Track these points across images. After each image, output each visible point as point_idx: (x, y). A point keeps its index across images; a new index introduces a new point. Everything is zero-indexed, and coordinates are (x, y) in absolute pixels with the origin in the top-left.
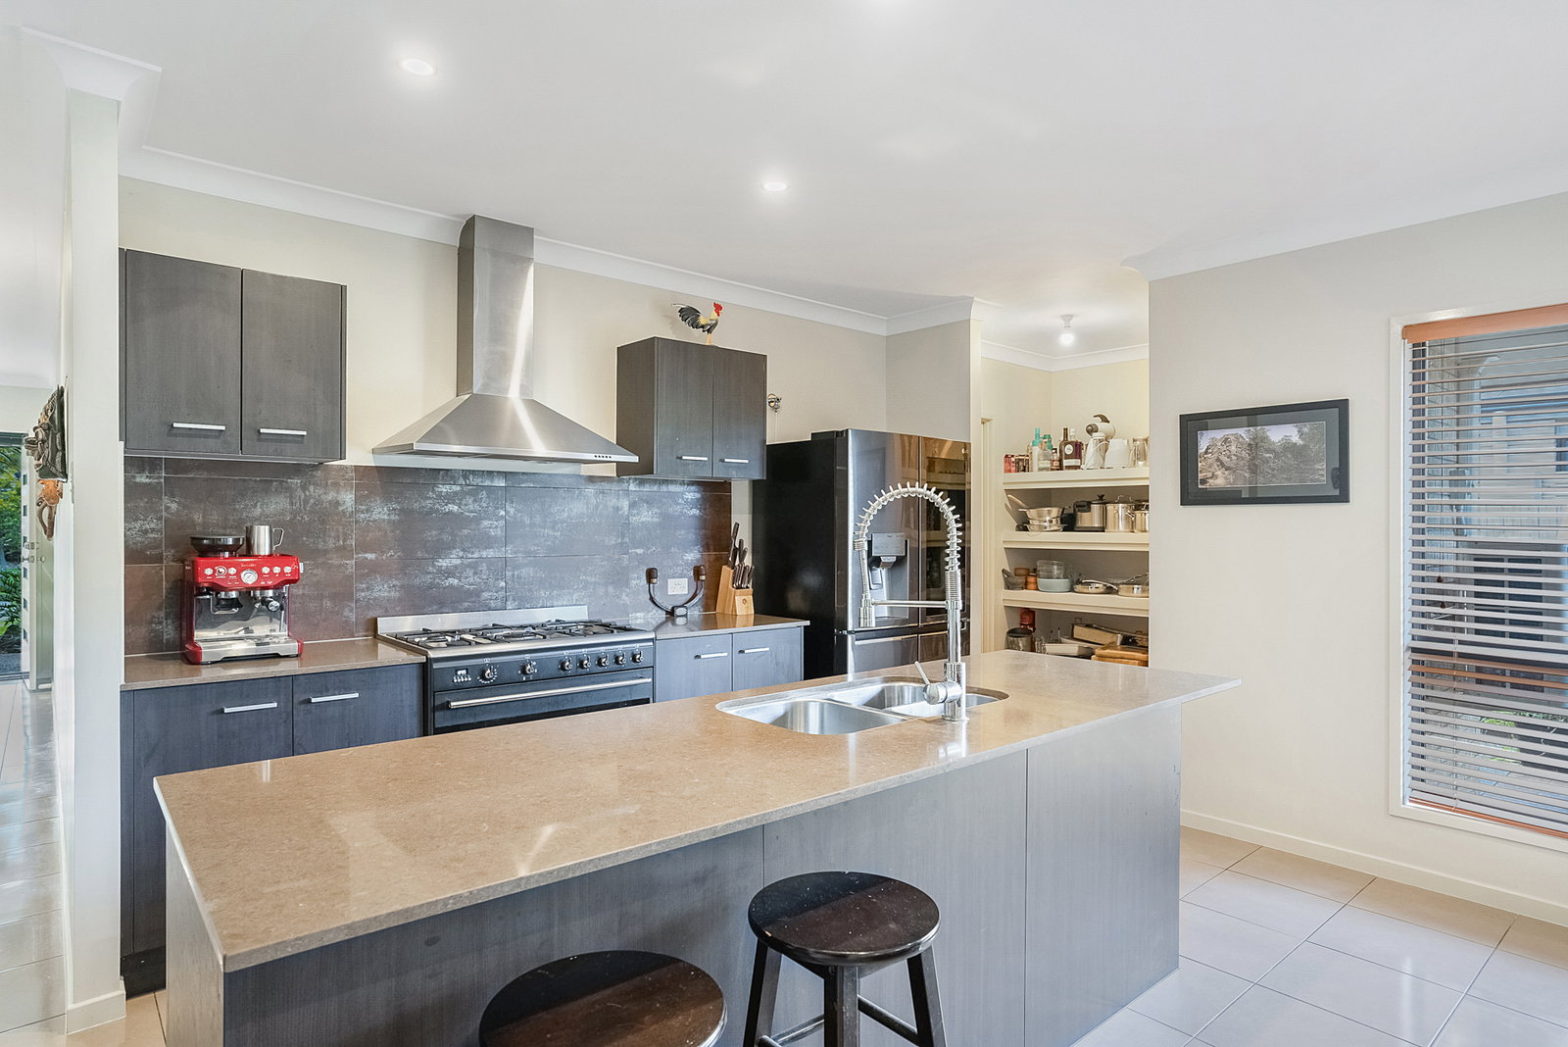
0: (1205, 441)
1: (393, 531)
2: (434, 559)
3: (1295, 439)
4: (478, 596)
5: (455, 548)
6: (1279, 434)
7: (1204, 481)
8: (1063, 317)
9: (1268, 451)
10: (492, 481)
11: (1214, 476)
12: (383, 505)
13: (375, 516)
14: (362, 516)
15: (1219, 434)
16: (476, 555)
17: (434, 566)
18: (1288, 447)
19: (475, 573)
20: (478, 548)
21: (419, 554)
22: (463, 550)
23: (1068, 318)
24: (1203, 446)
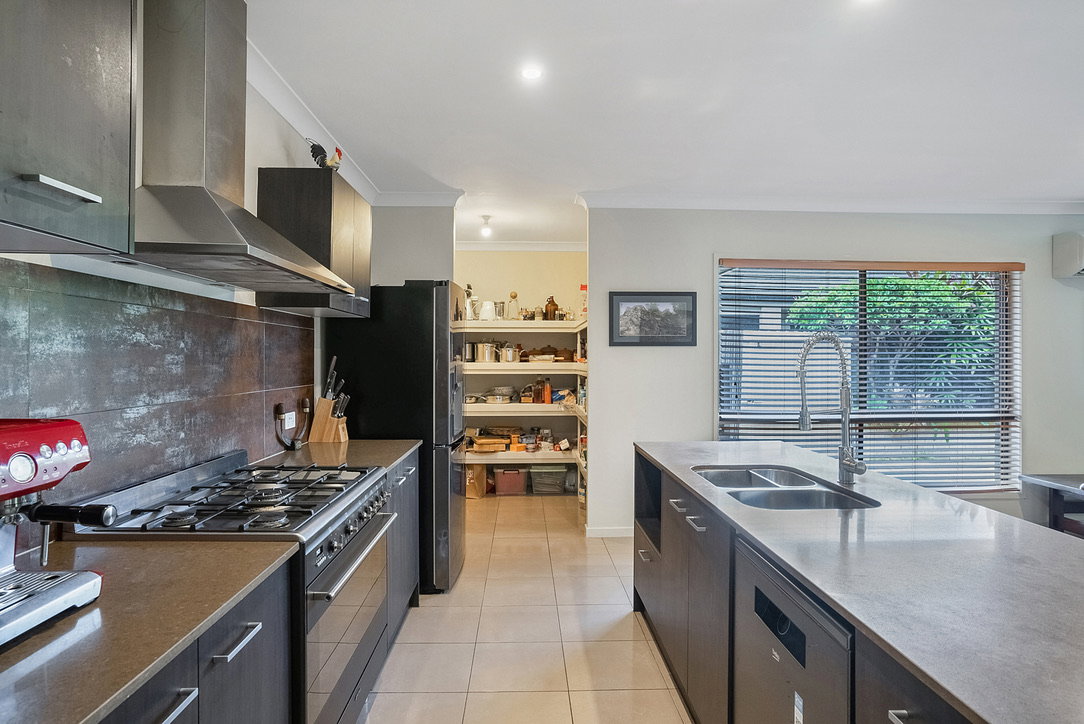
0: (624, 308)
1: (78, 371)
2: (122, 410)
3: (672, 311)
4: (163, 454)
5: (141, 392)
6: (665, 307)
7: (623, 332)
8: (484, 217)
9: (658, 316)
10: (174, 303)
11: (628, 329)
12: (66, 330)
13: (56, 348)
14: (40, 346)
15: (632, 305)
16: (160, 401)
17: (122, 419)
18: (668, 314)
19: (160, 425)
20: (162, 390)
21: (107, 404)
22: (150, 395)
23: (486, 218)
24: (622, 311)
